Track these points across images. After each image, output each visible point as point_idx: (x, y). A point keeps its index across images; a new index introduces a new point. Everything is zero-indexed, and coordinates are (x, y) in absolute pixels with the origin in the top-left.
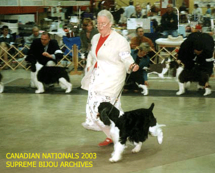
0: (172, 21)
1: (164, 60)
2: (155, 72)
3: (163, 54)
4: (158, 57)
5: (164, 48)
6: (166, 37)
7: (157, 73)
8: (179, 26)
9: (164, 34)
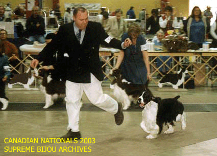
0: (38, 25)
1: (29, 69)
2: (20, 83)
3: (28, 62)
4: (23, 66)
5: (29, 55)
6: (31, 43)
7: (21, 84)
8: (46, 30)
9: (30, 39)
